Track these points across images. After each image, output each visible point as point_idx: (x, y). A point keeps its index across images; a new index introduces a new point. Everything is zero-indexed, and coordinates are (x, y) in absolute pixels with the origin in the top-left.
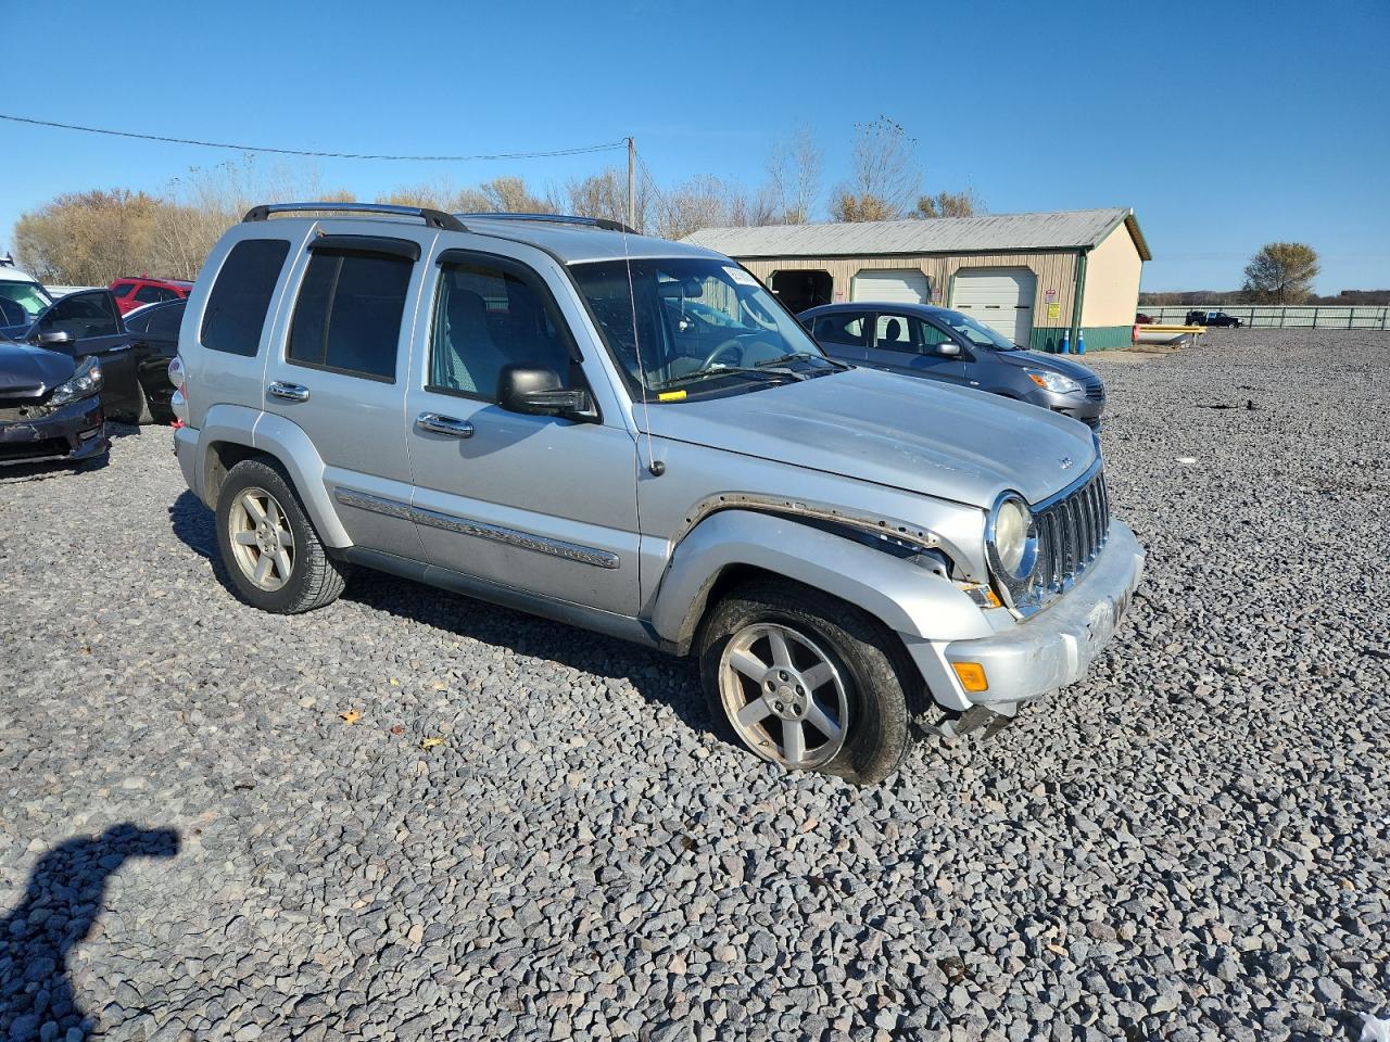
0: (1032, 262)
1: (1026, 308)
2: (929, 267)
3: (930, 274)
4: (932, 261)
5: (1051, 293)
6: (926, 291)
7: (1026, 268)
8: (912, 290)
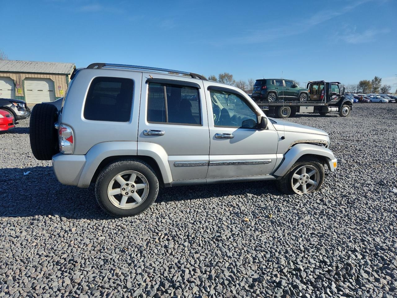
0: (51, 77)
1: (52, 91)
2: (14, 77)
3: (15, 79)
4: (14, 75)
5: (59, 87)
6: (13, 85)
7: (50, 79)
8: (8, 84)
